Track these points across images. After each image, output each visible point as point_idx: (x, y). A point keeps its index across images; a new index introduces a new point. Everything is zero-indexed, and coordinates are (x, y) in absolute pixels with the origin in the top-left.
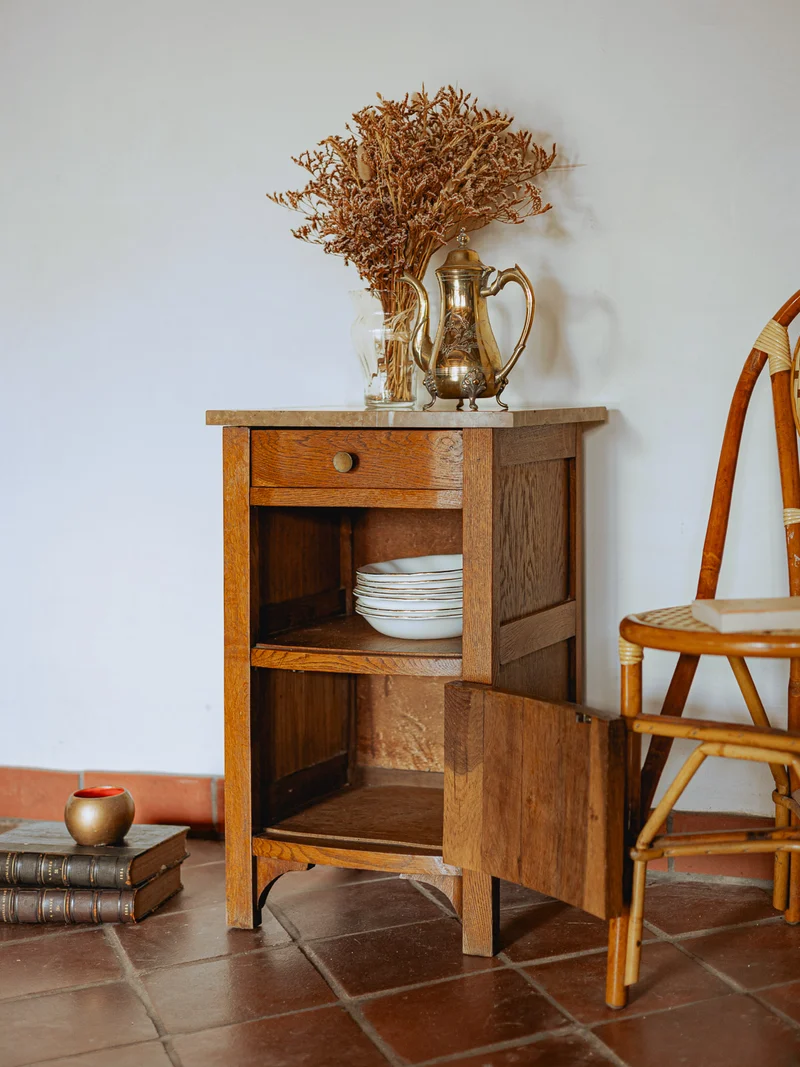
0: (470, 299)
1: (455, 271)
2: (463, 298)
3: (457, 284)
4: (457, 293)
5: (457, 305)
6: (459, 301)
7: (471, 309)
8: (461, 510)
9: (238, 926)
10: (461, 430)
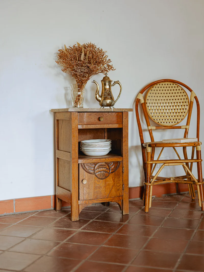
0: (110, 86)
1: (107, 81)
2: (108, 86)
3: (107, 84)
4: (107, 85)
5: (107, 88)
6: (107, 87)
7: (110, 88)
8: (123, 128)
9: (75, 220)
10: (122, 112)
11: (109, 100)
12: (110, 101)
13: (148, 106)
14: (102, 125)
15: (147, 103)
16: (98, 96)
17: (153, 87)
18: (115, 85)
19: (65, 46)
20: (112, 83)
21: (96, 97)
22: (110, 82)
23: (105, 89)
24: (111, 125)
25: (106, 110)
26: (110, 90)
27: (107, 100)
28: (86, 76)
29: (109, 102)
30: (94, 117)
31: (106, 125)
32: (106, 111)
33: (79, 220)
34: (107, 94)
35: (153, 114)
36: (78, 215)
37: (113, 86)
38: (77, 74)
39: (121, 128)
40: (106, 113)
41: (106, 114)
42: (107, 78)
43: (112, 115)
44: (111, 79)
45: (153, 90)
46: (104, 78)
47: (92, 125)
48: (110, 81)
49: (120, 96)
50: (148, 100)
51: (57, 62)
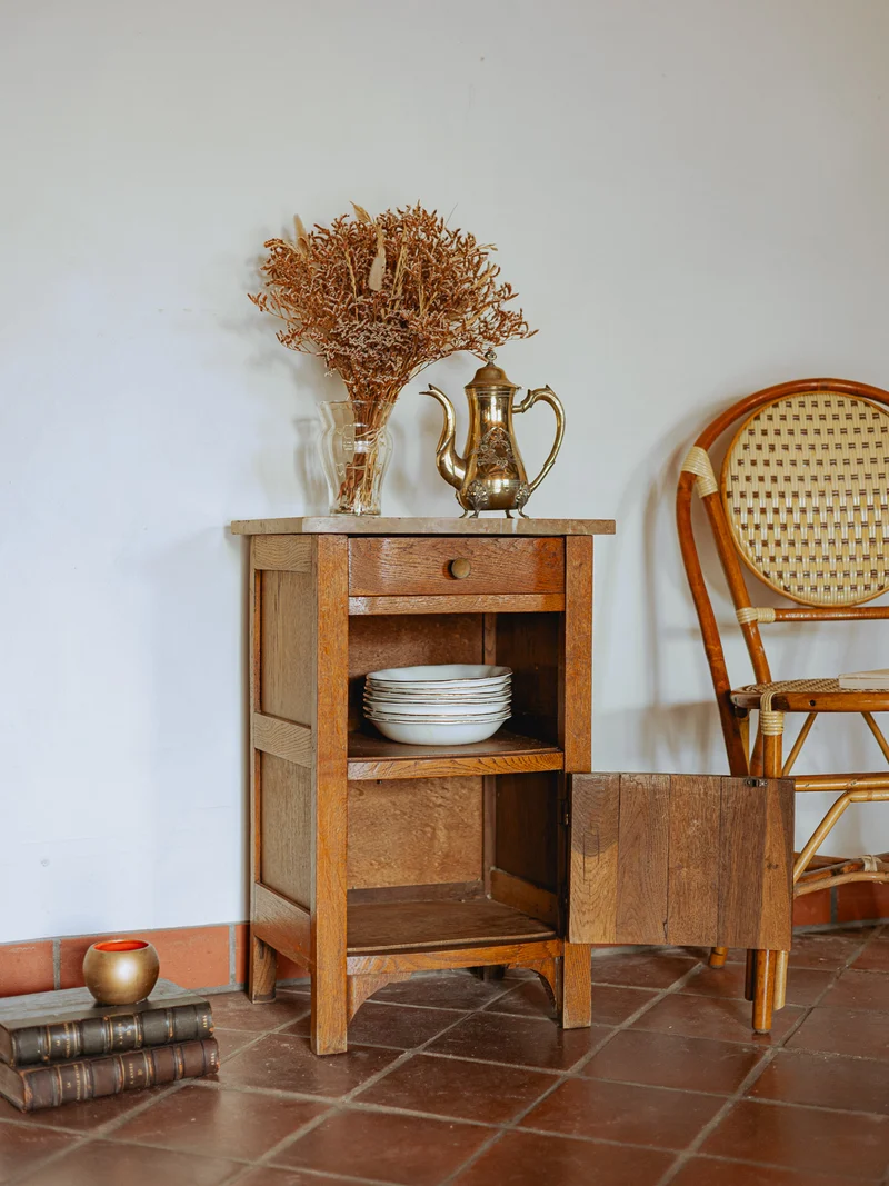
0: (505, 413)
1: (494, 388)
2: (500, 412)
3: (493, 400)
4: (493, 408)
5: (494, 420)
6: (495, 416)
7: (506, 422)
8: (564, 613)
9: (331, 1051)
10: (564, 536)
11: (501, 478)
12: (506, 482)
13: (738, 511)
14: (465, 598)
15: (729, 495)
16: (448, 459)
17: (757, 418)
18: (530, 406)
19: (297, 220)
20: (518, 398)
21: (442, 463)
22: (507, 392)
23: (484, 426)
24: (506, 597)
25: (482, 526)
26: (507, 430)
27: (493, 477)
28: (391, 368)
29: (503, 488)
30: (427, 559)
31: (482, 597)
32: (482, 531)
33: (352, 1050)
34: (495, 452)
35: (758, 546)
36: (345, 1025)
37: (523, 411)
38: (348, 358)
39: (558, 613)
40: (485, 540)
41: (484, 548)
42: (493, 373)
43: (512, 549)
44: (512, 378)
45: (758, 433)
46: (479, 372)
47: (414, 600)
48: (508, 389)
49: (554, 462)
50: (735, 478)
51: (256, 302)
